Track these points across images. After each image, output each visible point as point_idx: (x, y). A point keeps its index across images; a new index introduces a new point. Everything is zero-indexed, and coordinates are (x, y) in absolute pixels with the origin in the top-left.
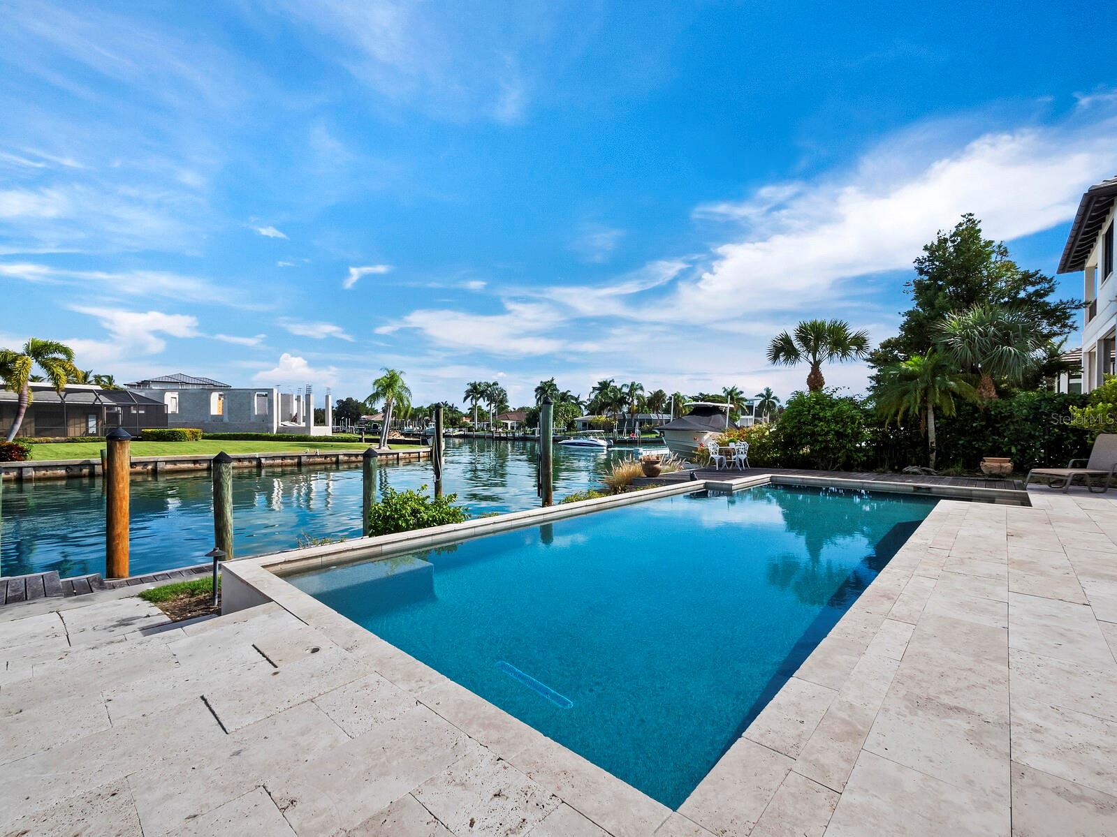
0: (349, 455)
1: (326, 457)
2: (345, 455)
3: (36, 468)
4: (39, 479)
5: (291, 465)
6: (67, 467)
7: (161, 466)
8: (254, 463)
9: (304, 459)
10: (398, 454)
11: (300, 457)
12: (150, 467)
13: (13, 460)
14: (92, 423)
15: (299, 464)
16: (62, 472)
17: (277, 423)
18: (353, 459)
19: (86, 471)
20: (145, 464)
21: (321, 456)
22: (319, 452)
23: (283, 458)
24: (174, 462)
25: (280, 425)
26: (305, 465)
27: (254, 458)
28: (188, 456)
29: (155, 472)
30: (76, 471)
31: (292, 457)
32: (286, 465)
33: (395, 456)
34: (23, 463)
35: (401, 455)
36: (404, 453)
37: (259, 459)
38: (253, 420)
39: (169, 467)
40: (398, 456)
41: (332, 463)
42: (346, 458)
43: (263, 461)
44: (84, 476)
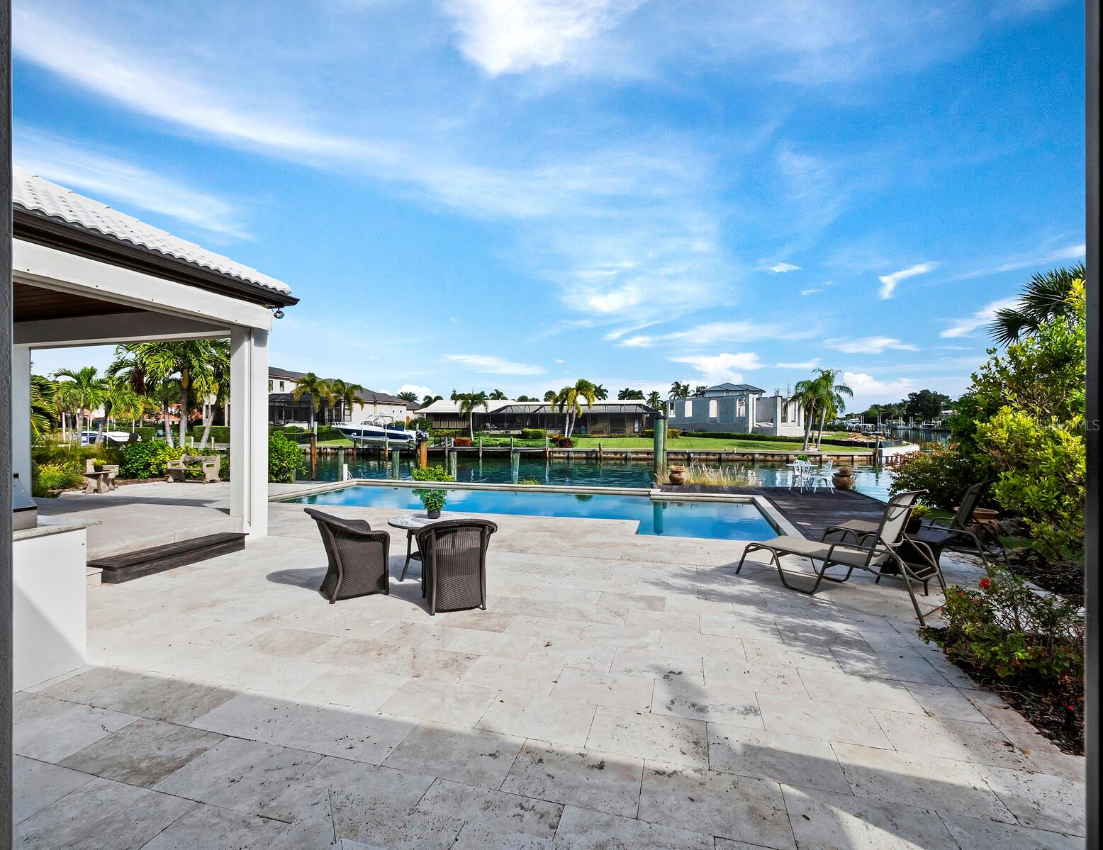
0: (766, 455)
1: (743, 455)
2: (760, 454)
3: (574, 452)
4: (575, 458)
5: (714, 460)
6: (586, 452)
7: (629, 455)
8: (686, 457)
9: (723, 456)
10: (821, 456)
11: (720, 454)
12: (624, 456)
13: (567, 447)
14: (636, 425)
15: (720, 460)
16: (584, 455)
17: (752, 424)
18: (770, 458)
19: (594, 455)
20: (622, 453)
21: (737, 454)
22: (736, 450)
23: (708, 454)
24: (636, 453)
25: (755, 426)
26: (724, 461)
27: (686, 453)
28: (643, 449)
29: (626, 459)
30: (590, 456)
31: (714, 454)
32: (709, 460)
33: (818, 458)
34: (569, 449)
35: (824, 457)
36: (828, 456)
37: (689, 454)
38: (735, 422)
39: (634, 456)
40: (821, 459)
41: (749, 461)
42: (762, 457)
43: (692, 455)
44: (593, 458)
